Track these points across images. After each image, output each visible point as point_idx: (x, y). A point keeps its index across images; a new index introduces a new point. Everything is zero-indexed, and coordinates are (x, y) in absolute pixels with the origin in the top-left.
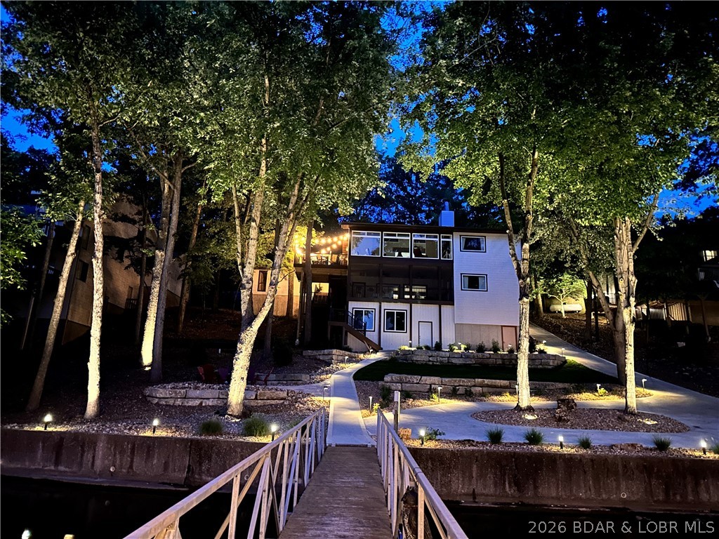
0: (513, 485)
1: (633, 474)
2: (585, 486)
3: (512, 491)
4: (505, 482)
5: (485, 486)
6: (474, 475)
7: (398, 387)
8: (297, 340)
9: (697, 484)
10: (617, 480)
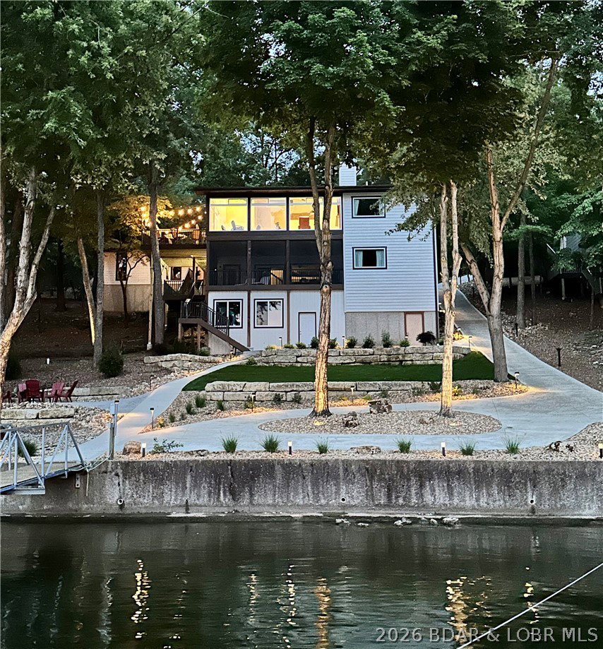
0: (228, 494)
1: (354, 477)
2: (303, 492)
3: (227, 500)
4: (219, 491)
5: (199, 496)
6: (188, 486)
7: (219, 396)
8: (150, 343)
9: (422, 486)
10: (337, 485)
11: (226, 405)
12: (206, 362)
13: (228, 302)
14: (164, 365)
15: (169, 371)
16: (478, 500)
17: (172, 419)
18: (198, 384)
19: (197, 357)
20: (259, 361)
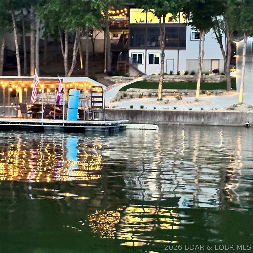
1: (161, 115)
2: (149, 118)
4: (129, 117)
6: (121, 115)
7: (131, 93)
8: (105, 70)
9: (177, 117)
10: (157, 116)
11: (133, 96)
12: (128, 79)
13: (137, 54)
14: (112, 80)
15: (114, 83)
16: (190, 120)
17: (116, 100)
18: (124, 89)
19: (125, 78)
20: (149, 80)
